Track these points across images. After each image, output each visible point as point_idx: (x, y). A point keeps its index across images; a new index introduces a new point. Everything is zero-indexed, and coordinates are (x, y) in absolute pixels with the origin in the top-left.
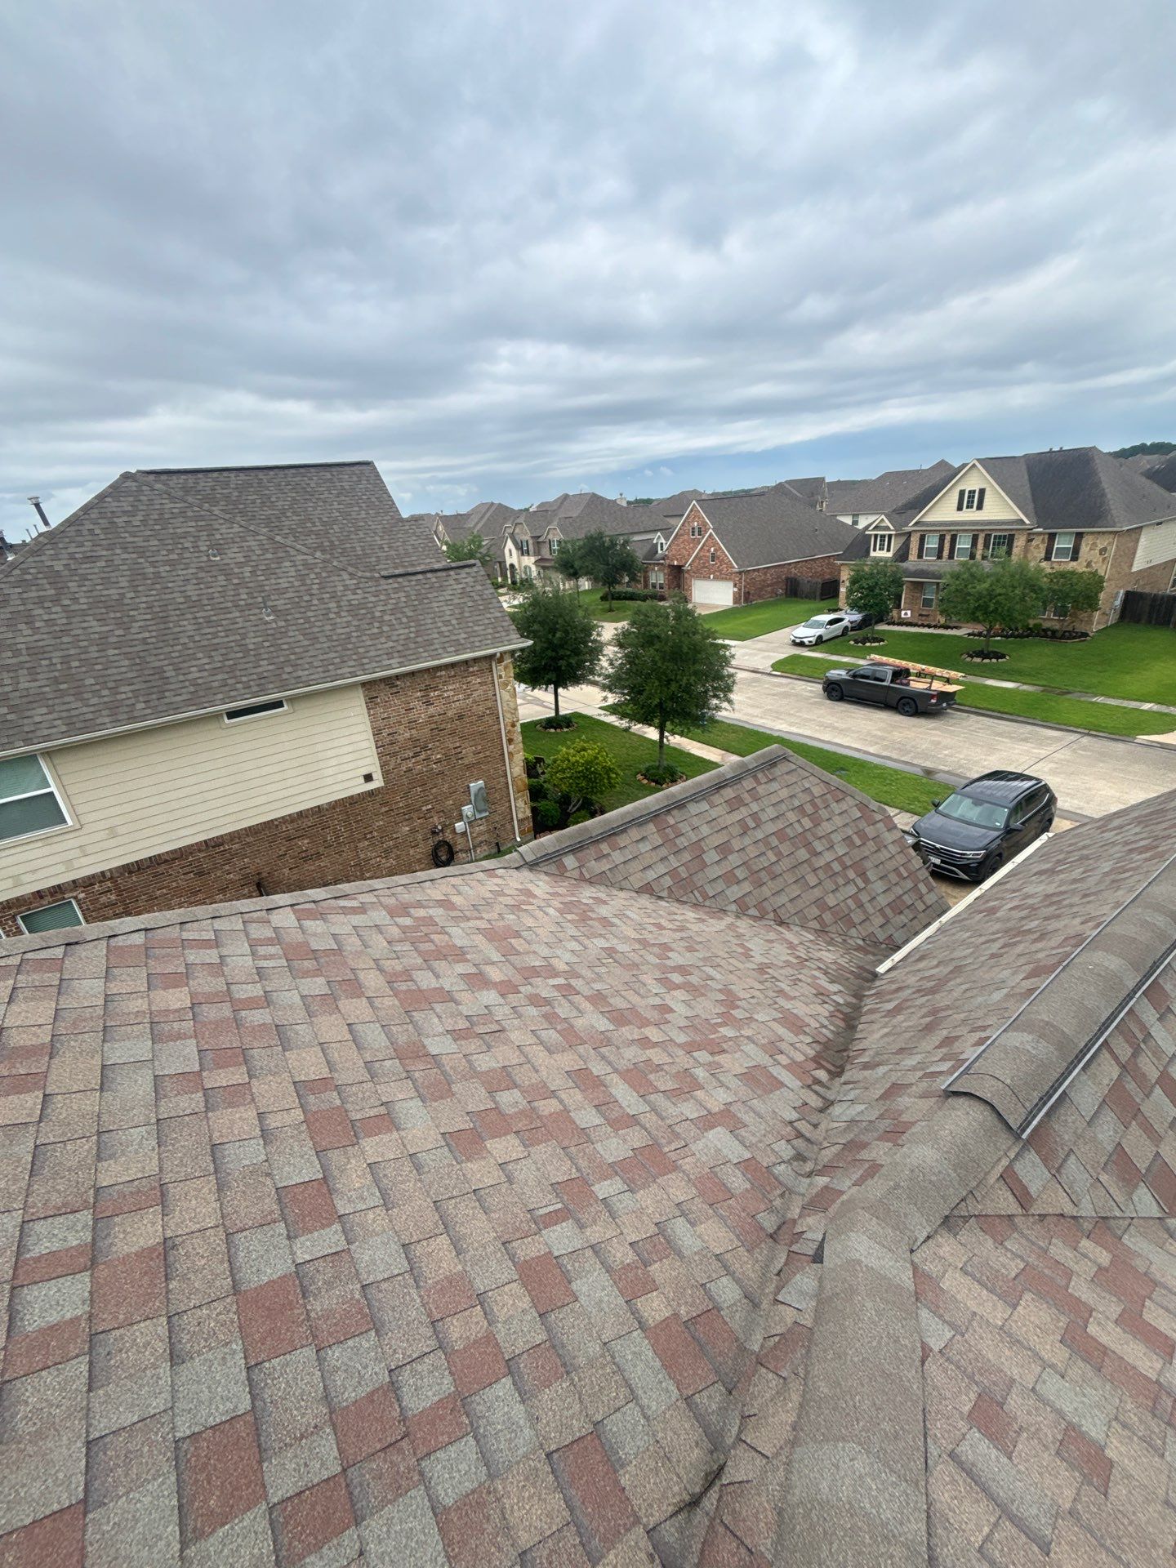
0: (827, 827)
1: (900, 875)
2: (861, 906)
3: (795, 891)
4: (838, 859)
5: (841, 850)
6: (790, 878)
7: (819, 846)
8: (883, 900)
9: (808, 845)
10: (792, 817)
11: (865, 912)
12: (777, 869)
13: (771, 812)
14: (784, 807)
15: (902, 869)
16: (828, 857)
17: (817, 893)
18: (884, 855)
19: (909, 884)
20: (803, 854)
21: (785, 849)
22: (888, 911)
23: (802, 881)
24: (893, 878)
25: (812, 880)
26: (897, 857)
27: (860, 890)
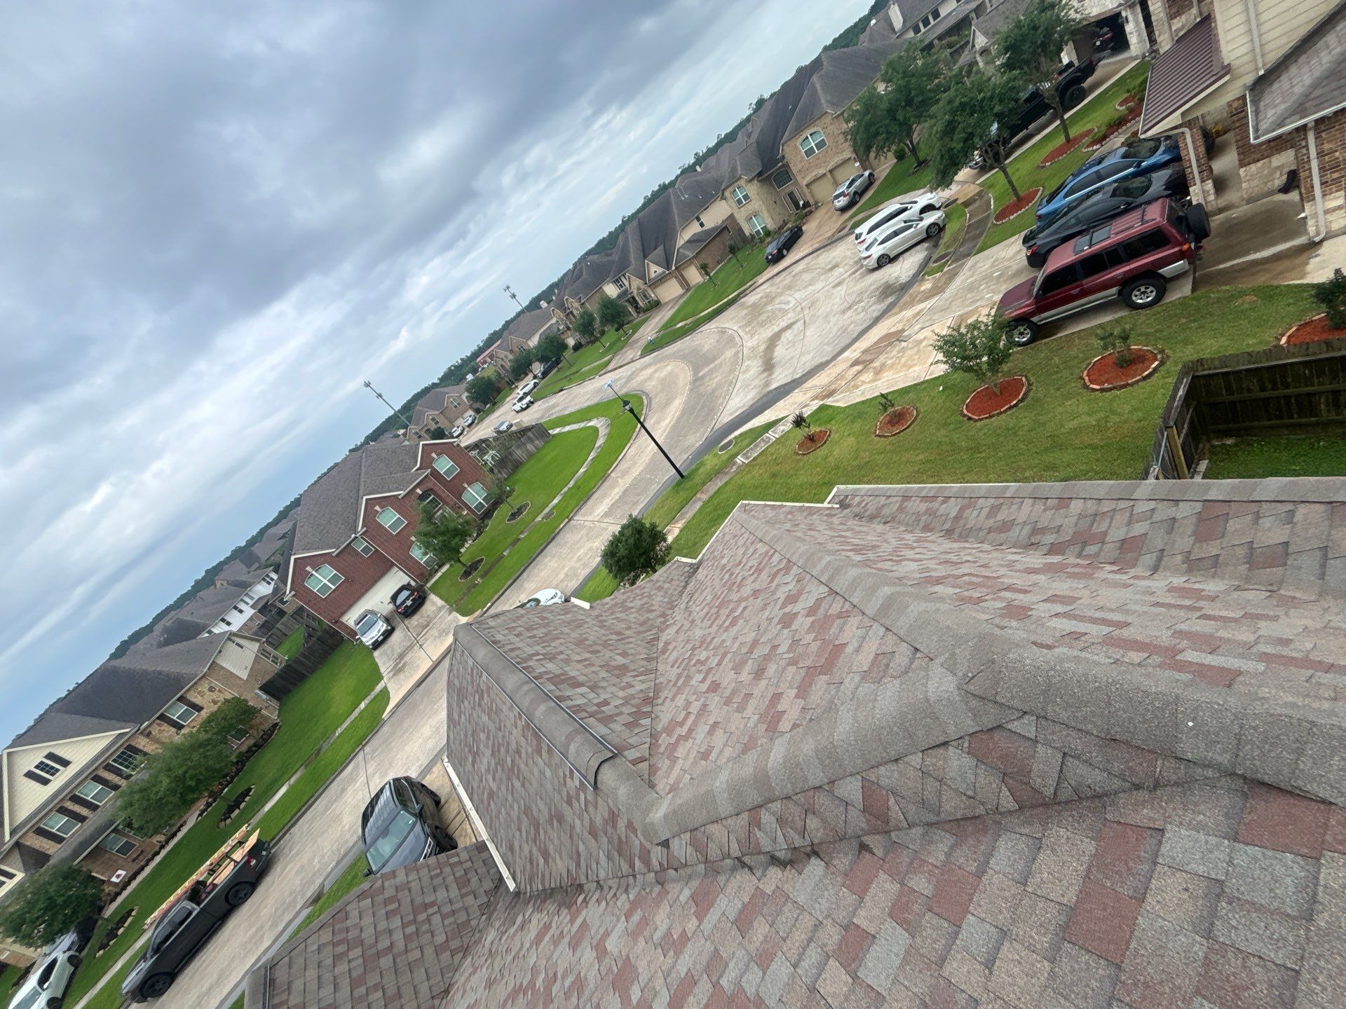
0: (368, 934)
1: (437, 876)
2: (453, 912)
3: (420, 974)
4: (404, 926)
5: (396, 922)
6: (406, 977)
7: (384, 943)
8: (454, 892)
9: (379, 955)
10: (342, 968)
11: (460, 909)
12: (391, 991)
13: (327, 991)
14: (328, 977)
15: (433, 873)
16: (398, 936)
17: (429, 951)
18: (415, 886)
19: (447, 870)
20: (386, 962)
21: (373, 979)
22: (464, 891)
23: (412, 964)
24: (438, 881)
25: (416, 954)
26: (421, 875)
27: (439, 911)
